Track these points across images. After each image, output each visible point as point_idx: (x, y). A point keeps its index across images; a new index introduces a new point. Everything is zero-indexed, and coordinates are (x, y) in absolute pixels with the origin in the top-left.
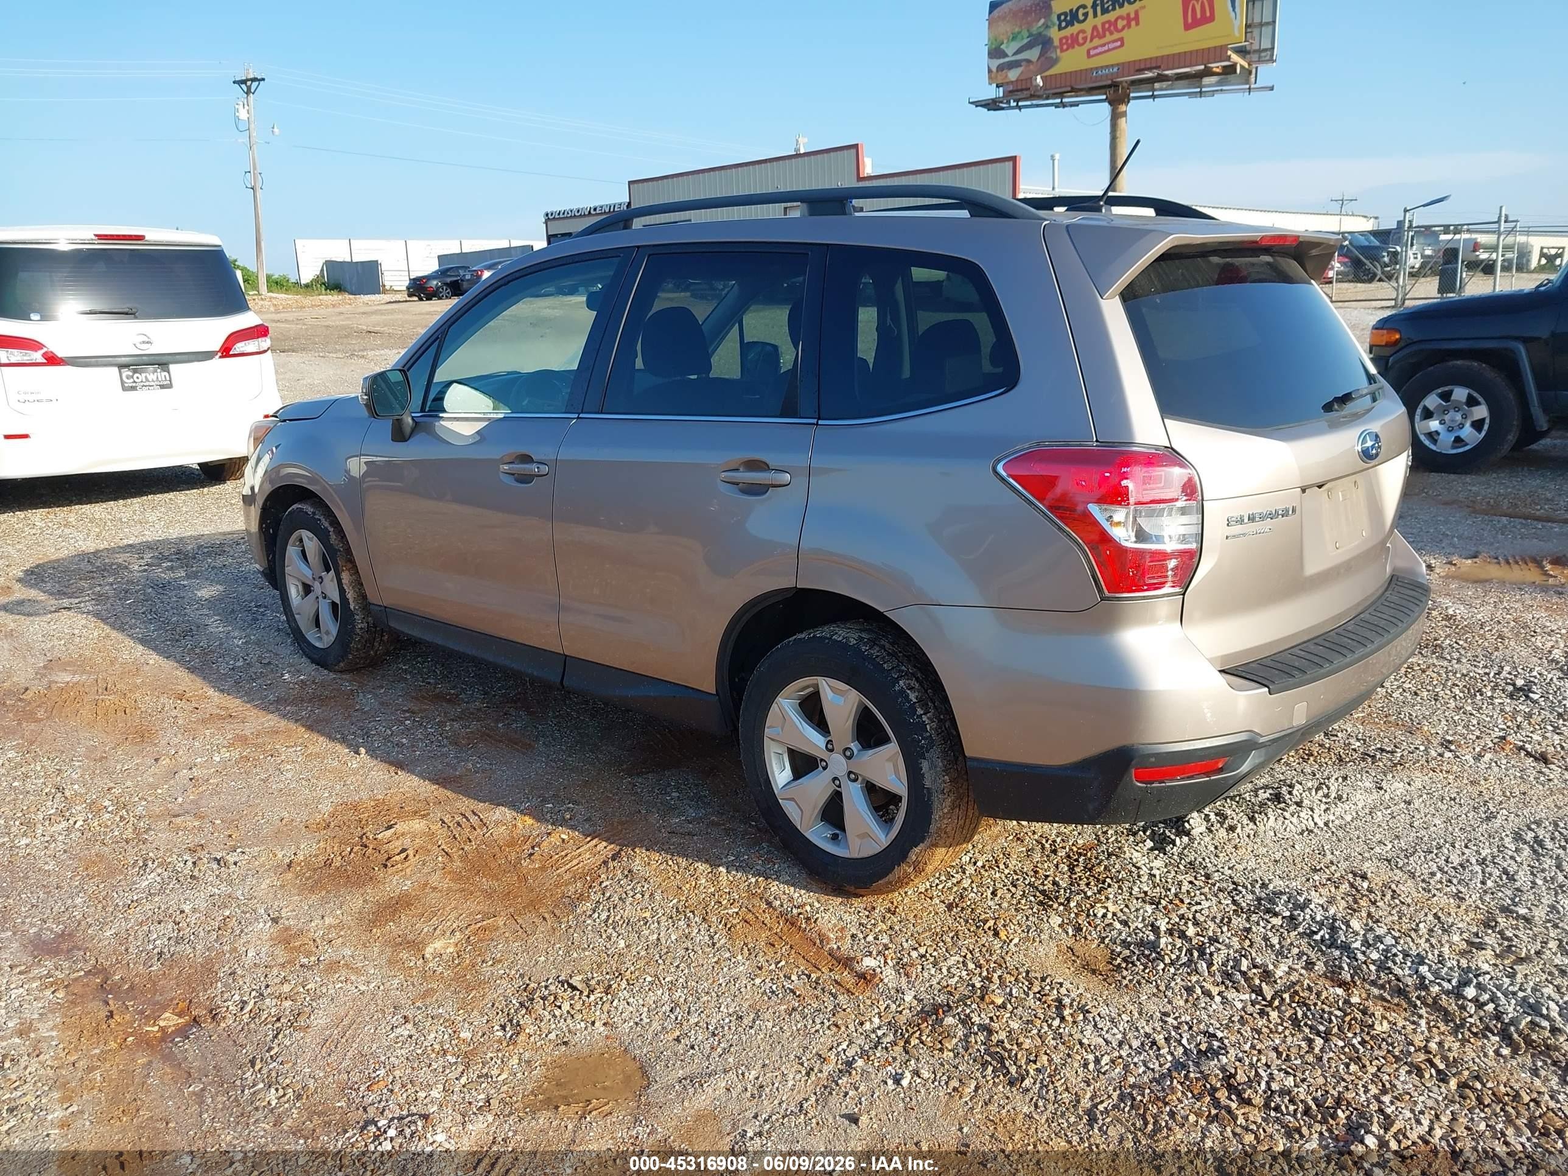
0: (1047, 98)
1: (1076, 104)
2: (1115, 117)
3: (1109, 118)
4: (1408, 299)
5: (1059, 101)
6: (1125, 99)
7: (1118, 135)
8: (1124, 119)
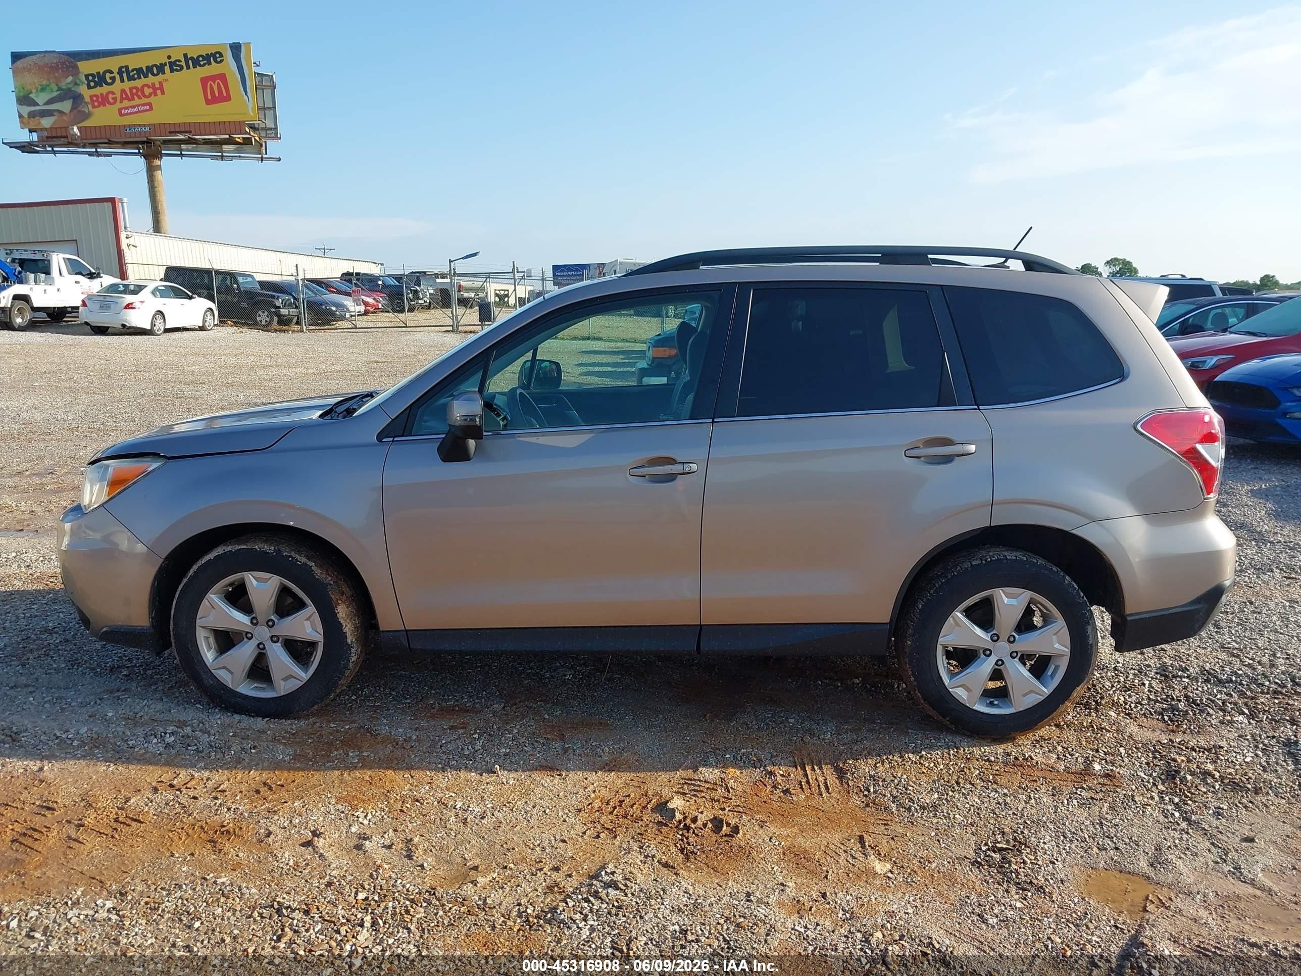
0: (84, 147)
1: (109, 155)
2: (151, 171)
3: (145, 170)
4: (461, 326)
5: (94, 150)
6: (159, 156)
7: (156, 185)
8: (159, 172)
